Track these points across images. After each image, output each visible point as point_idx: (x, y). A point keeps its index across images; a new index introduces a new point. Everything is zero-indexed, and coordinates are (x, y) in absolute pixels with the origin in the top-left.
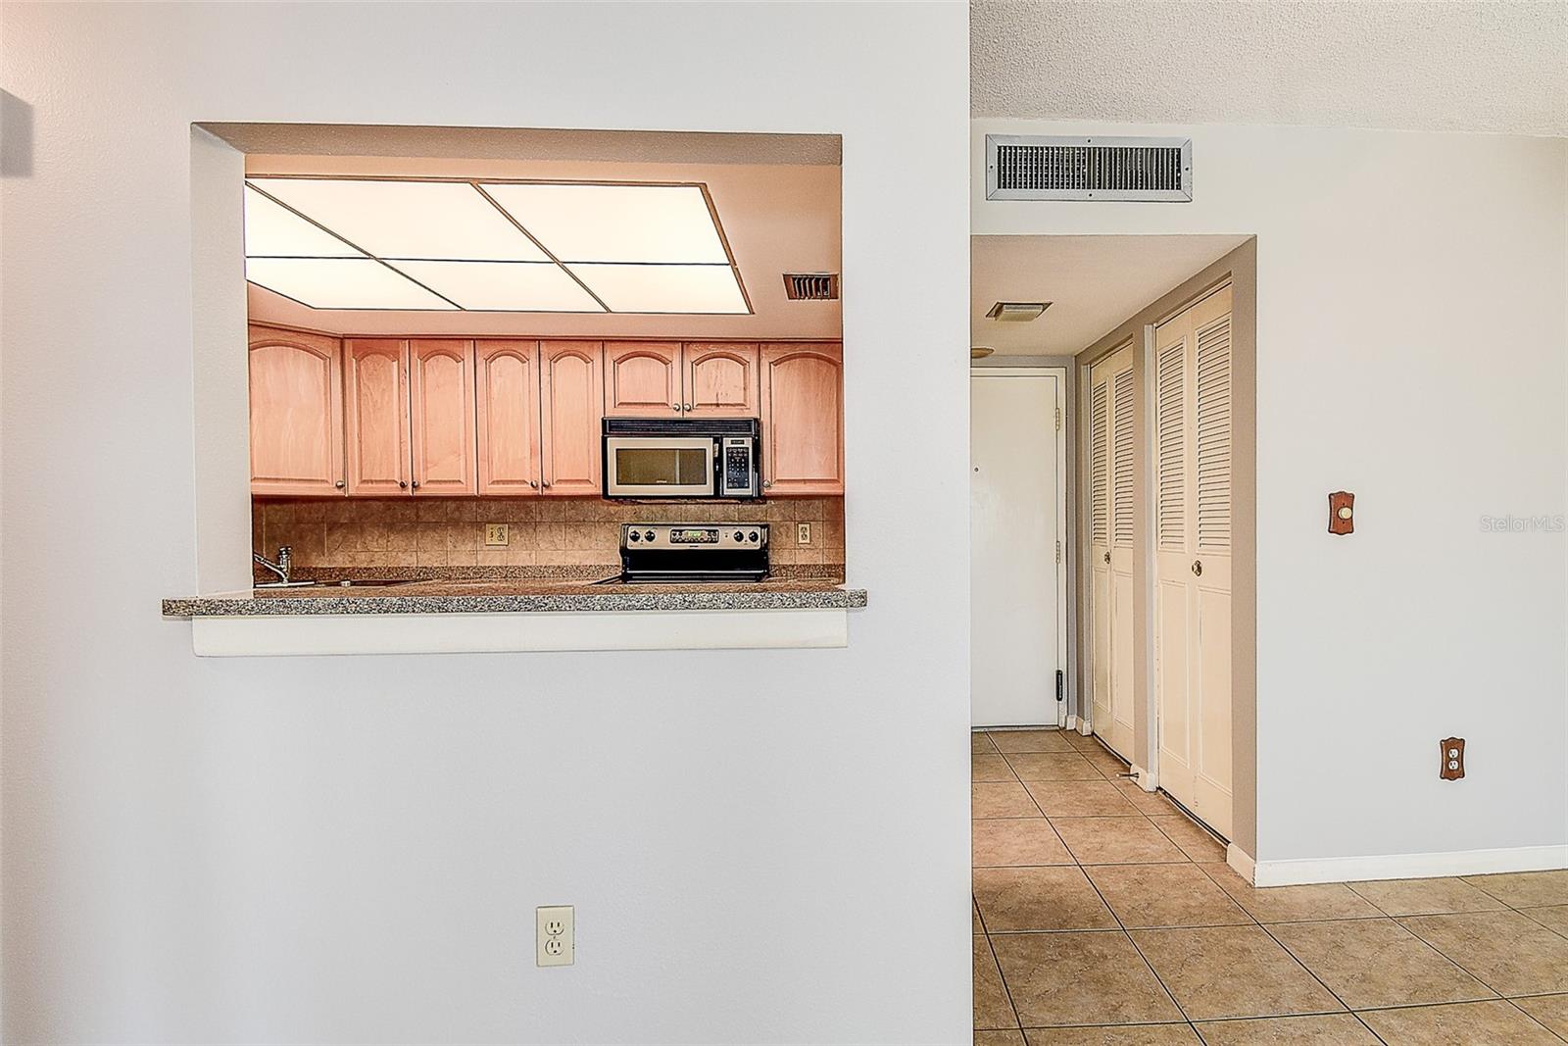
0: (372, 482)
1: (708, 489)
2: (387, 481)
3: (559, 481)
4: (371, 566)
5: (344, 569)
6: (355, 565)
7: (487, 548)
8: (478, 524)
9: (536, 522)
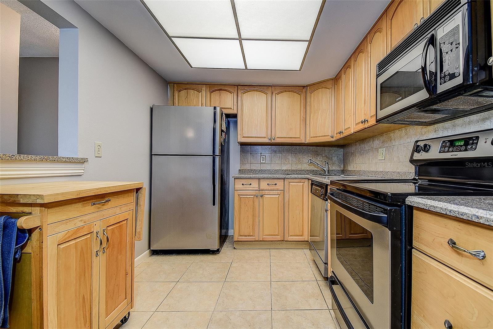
7: (379, 161)
8: (377, 149)
9: (393, 146)
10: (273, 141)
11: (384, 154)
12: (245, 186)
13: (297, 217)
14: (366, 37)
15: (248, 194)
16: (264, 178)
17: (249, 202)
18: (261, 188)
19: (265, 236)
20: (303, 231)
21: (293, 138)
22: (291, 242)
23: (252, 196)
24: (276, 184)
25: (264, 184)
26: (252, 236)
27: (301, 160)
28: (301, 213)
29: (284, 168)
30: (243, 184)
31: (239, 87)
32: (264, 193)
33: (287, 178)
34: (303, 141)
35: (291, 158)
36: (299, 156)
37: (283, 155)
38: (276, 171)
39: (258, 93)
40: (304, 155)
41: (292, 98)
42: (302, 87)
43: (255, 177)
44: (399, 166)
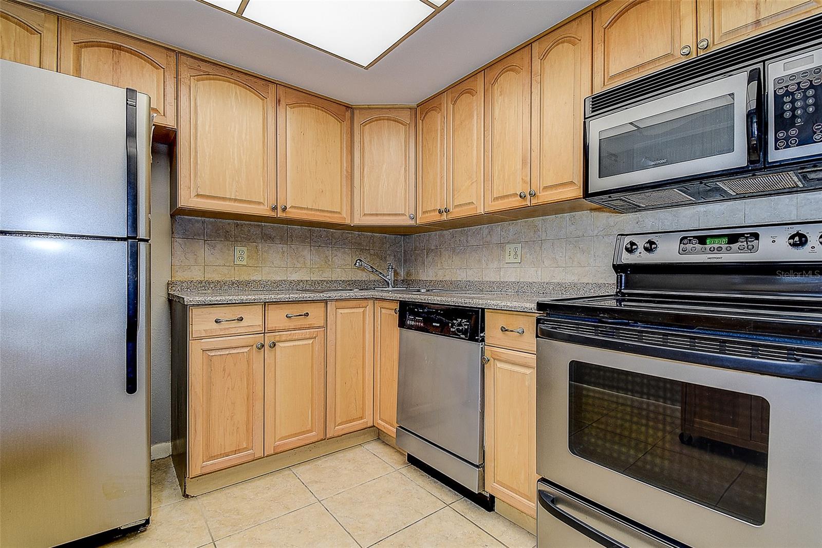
0: (427, 212)
2: (434, 210)
7: (506, 266)
8: (501, 245)
9: (541, 240)
10: (280, 214)
11: (519, 253)
12: (224, 325)
13: (352, 381)
14: (529, 44)
15: (234, 345)
16: (276, 303)
17: (235, 365)
18: (270, 325)
19: (280, 440)
20: (363, 409)
21: (327, 211)
22: (340, 438)
23: (246, 350)
24: (307, 313)
25: (277, 317)
26: (246, 449)
27: (330, 260)
28: (360, 371)
29: (295, 277)
30: (216, 322)
31: (183, 58)
32: (277, 339)
33: (332, 300)
34: (348, 222)
35: (308, 255)
36: (327, 252)
37: (291, 247)
38: (277, 285)
39: (240, 91)
40: (335, 250)
41: (324, 124)
42: (345, 108)
43: (255, 299)
44: (556, 273)
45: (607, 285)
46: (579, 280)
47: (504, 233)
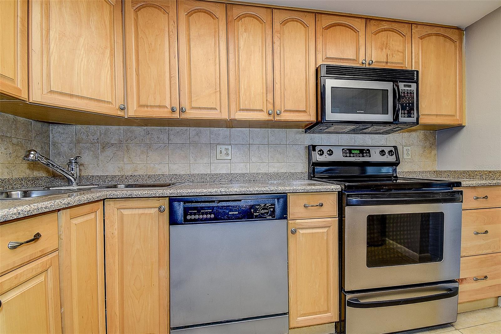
0: (147, 106)
1: (388, 117)
2: (160, 107)
3: (286, 111)
4: (136, 174)
5: (115, 176)
6: (122, 173)
8: (211, 145)
9: (249, 144)
11: (229, 152)
44: (261, 167)
45: (297, 173)
46: (278, 171)
47: (213, 136)
